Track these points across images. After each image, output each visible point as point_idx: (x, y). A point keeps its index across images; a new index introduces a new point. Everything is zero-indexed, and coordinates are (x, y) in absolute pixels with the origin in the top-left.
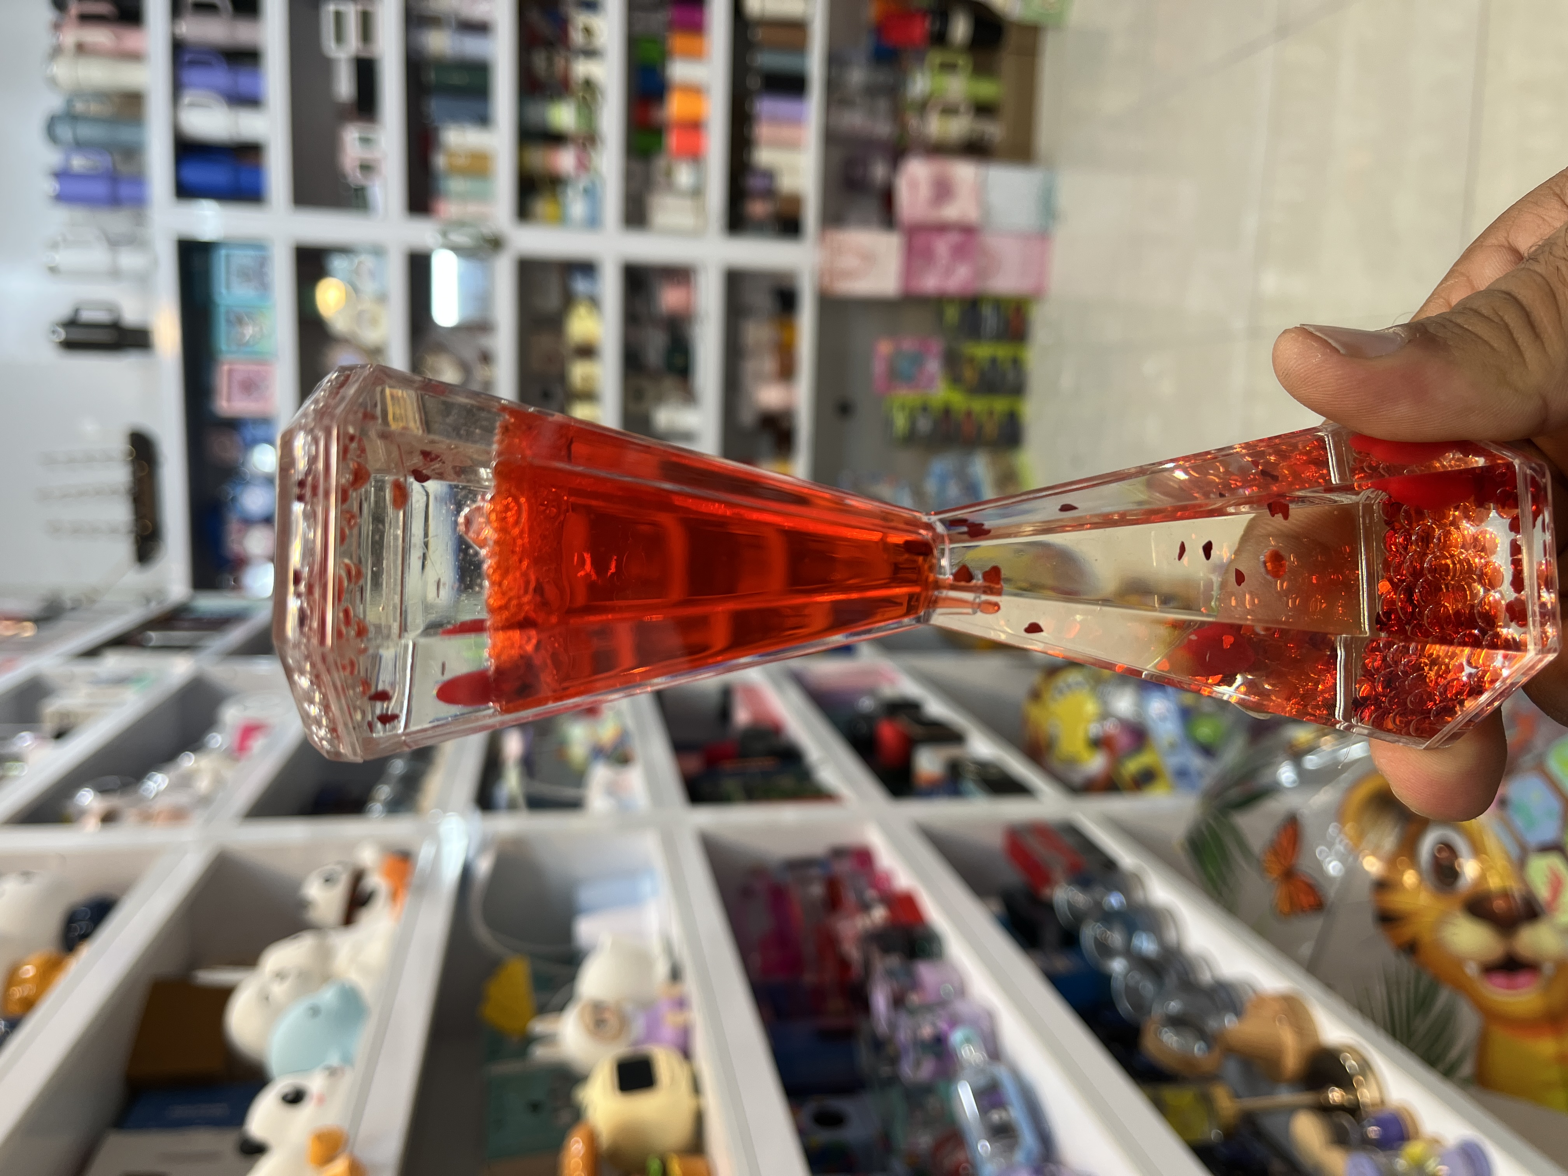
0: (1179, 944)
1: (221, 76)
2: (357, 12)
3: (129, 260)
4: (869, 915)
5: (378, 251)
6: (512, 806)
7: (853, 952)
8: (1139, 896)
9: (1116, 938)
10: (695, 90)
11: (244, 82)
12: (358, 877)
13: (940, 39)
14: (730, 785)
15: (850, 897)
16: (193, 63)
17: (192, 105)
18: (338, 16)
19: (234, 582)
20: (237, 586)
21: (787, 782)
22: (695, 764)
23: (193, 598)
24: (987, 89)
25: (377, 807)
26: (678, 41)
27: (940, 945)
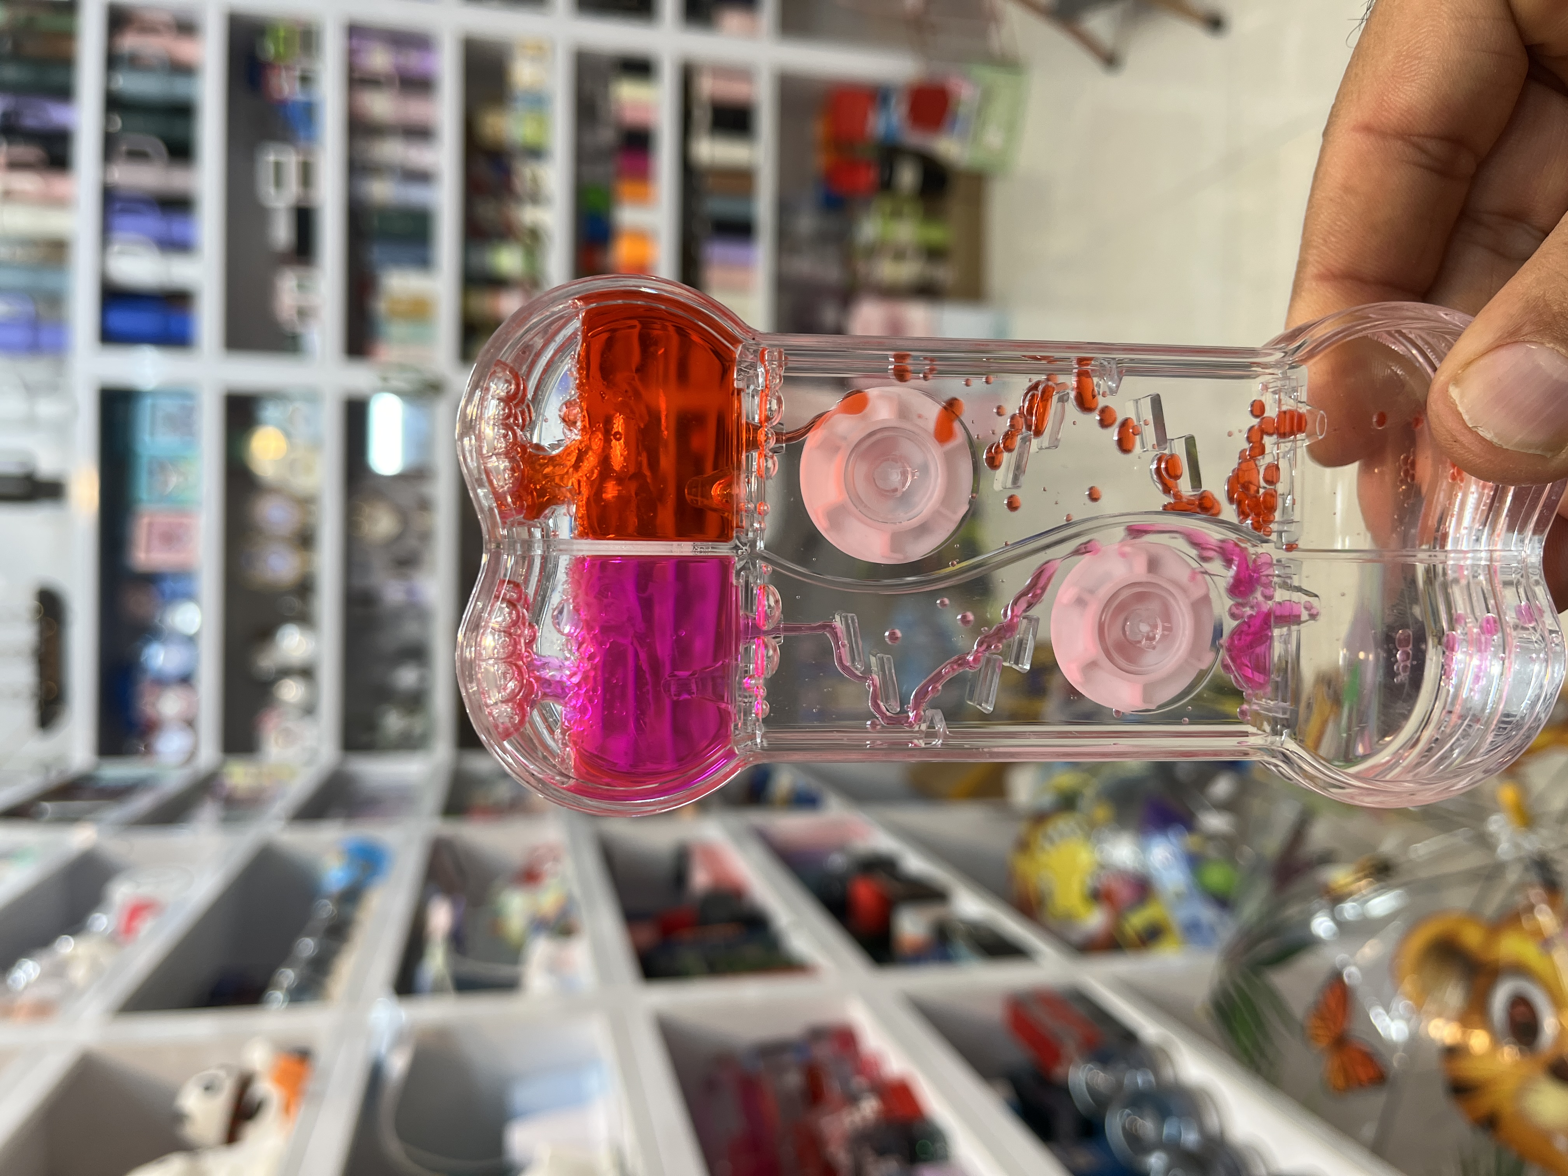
0: (1222, 1133)
1: (153, 223)
2: (298, 163)
3: (47, 408)
4: (859, 1109)
5: (312, 397)
6: (437, 989)
7: (841, 1156)
8: (1168, 1073)
9: (1147, 1126)
10: (642, 236)
11: (176, 228)
12: (245, 1083)
13: (887, 185)
14: (689, 957)
15: (833, 1087)
16: (125, 211)
17: (121, 253)
18: (278, 166)
19: (145, 748)
20: (149, 750)
21: (752, 951)
22: (648, 935)
23: (98, 766)
24: (936, 234)
25: (278, 996)
26: (626, 188)
27: (946, 1143)
